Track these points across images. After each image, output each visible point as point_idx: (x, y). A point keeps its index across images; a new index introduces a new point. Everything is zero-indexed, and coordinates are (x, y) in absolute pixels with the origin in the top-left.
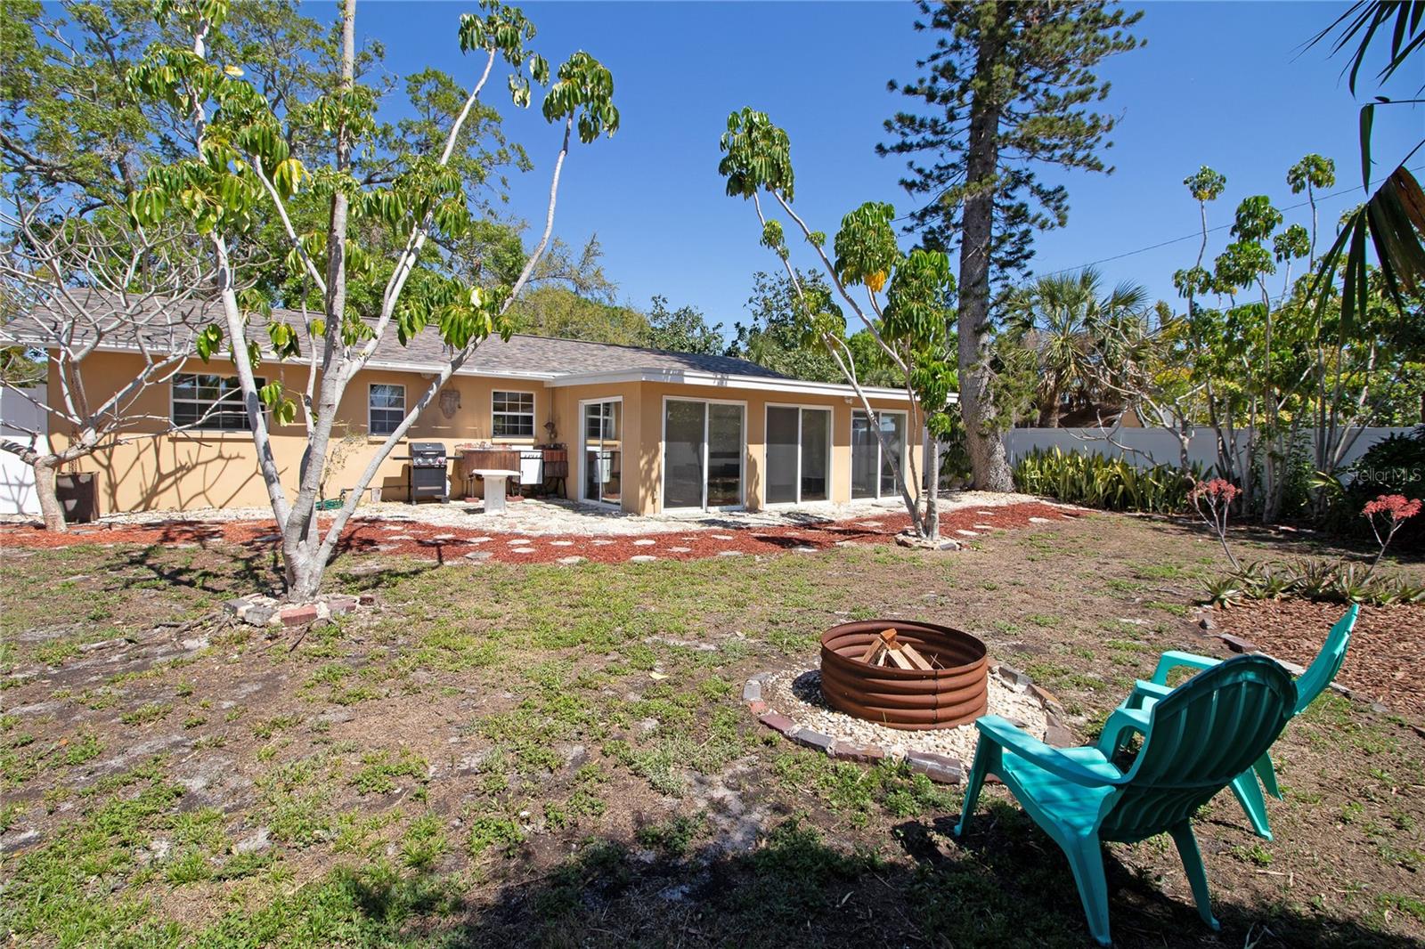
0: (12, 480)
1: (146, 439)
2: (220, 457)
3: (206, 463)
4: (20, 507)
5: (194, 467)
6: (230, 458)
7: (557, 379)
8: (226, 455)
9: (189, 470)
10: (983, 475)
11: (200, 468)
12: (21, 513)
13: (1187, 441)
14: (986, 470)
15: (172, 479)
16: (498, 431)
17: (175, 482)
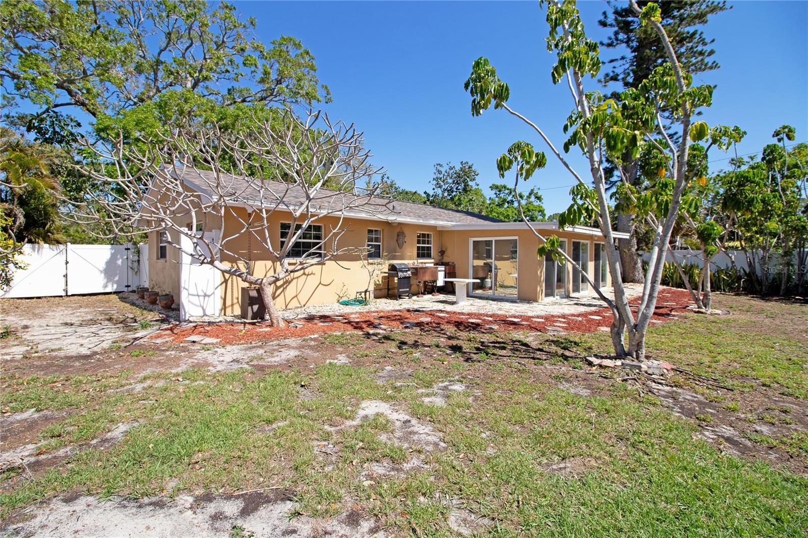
0: (201, 293)
1: (269, 263)
2: (304, 274)
3: (298, 278)
4: (204, 311)
5: (292, 280)
6: (308, 275)
7: (454, 226)
8: (307, 273)
9: (290, 283)
10: (631, 275)
11: (295, 281)
12: (205, 315)
13: (733, 257)
14: (633, 272)
15: (282, 289)
16: (419, 256)
17: (283, 291)
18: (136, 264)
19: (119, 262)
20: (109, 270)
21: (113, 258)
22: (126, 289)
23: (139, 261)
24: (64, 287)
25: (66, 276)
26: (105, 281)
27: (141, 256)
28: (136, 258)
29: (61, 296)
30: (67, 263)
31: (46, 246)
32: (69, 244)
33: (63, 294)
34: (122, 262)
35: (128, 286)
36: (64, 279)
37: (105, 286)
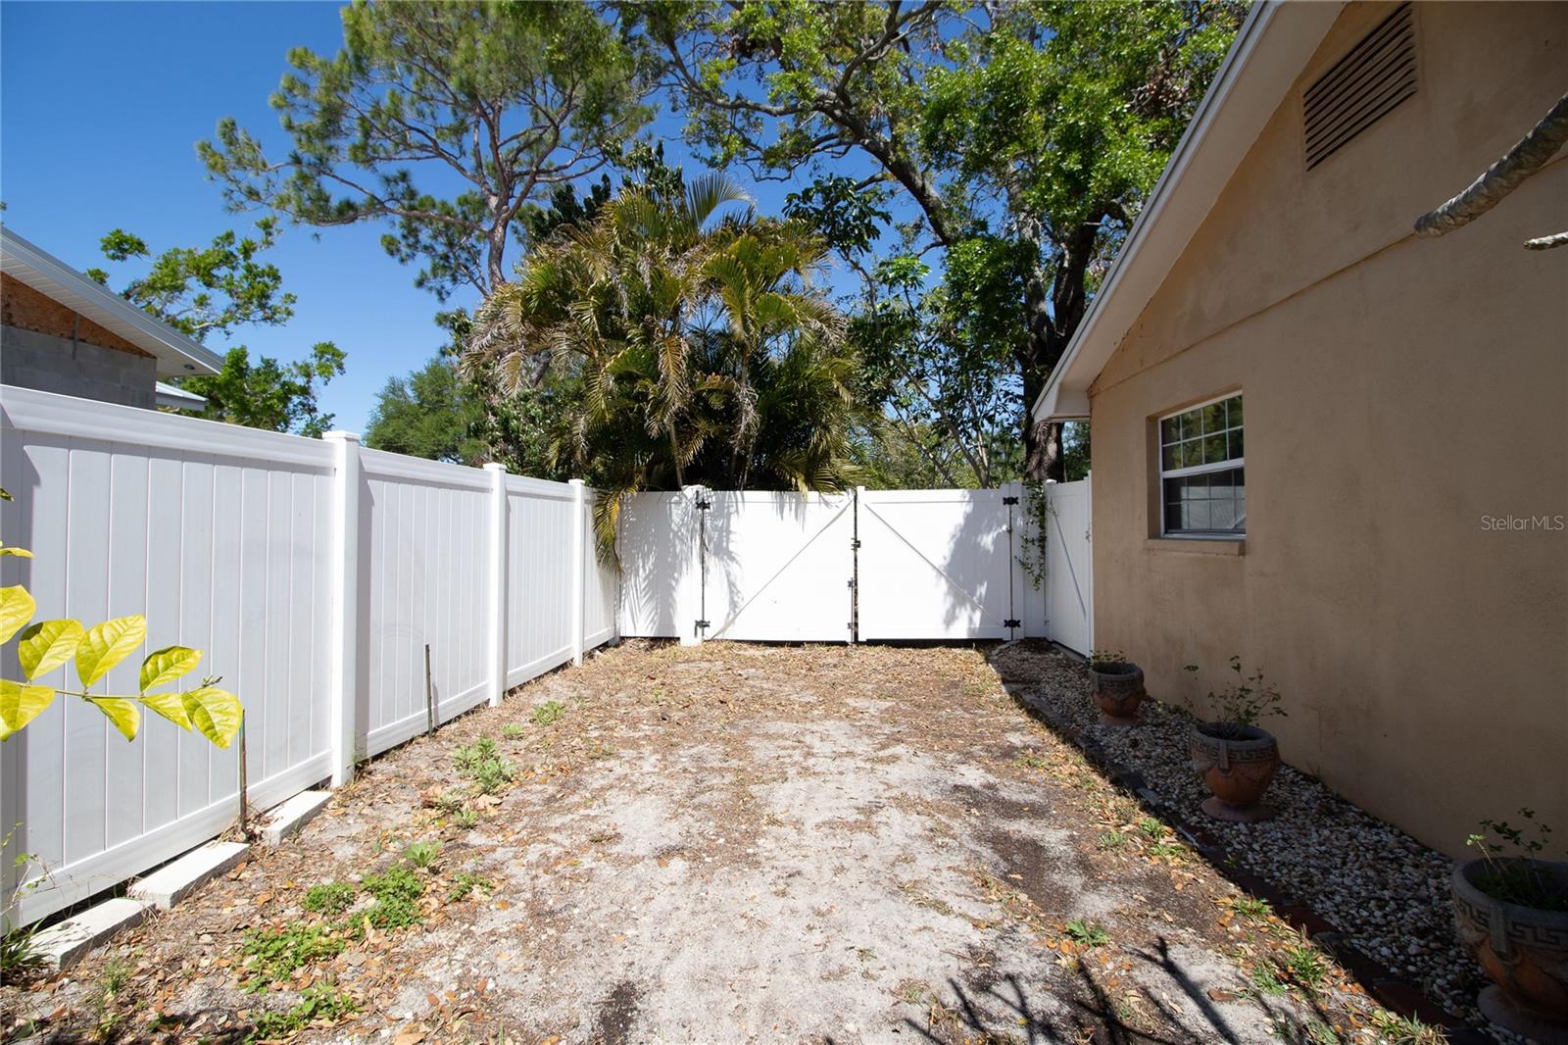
18: (1035, 551)
19: (987, 541)
20: (962, 571)
21: (971, 527)
22: (1005, 633)
23: (1043, 540)
24: (849, 619)
25: (853, 584)
26: (950, 600)
27: (1051, 524)
28: (1034, 532)
29: (843, 644)
30: (857, 545)
31: (813, 496)
32: (861, 489)
33: (848, 637)
34: (995, 542)
35: (1012, 624)
36: (849, 593)
37: (950, 619)
